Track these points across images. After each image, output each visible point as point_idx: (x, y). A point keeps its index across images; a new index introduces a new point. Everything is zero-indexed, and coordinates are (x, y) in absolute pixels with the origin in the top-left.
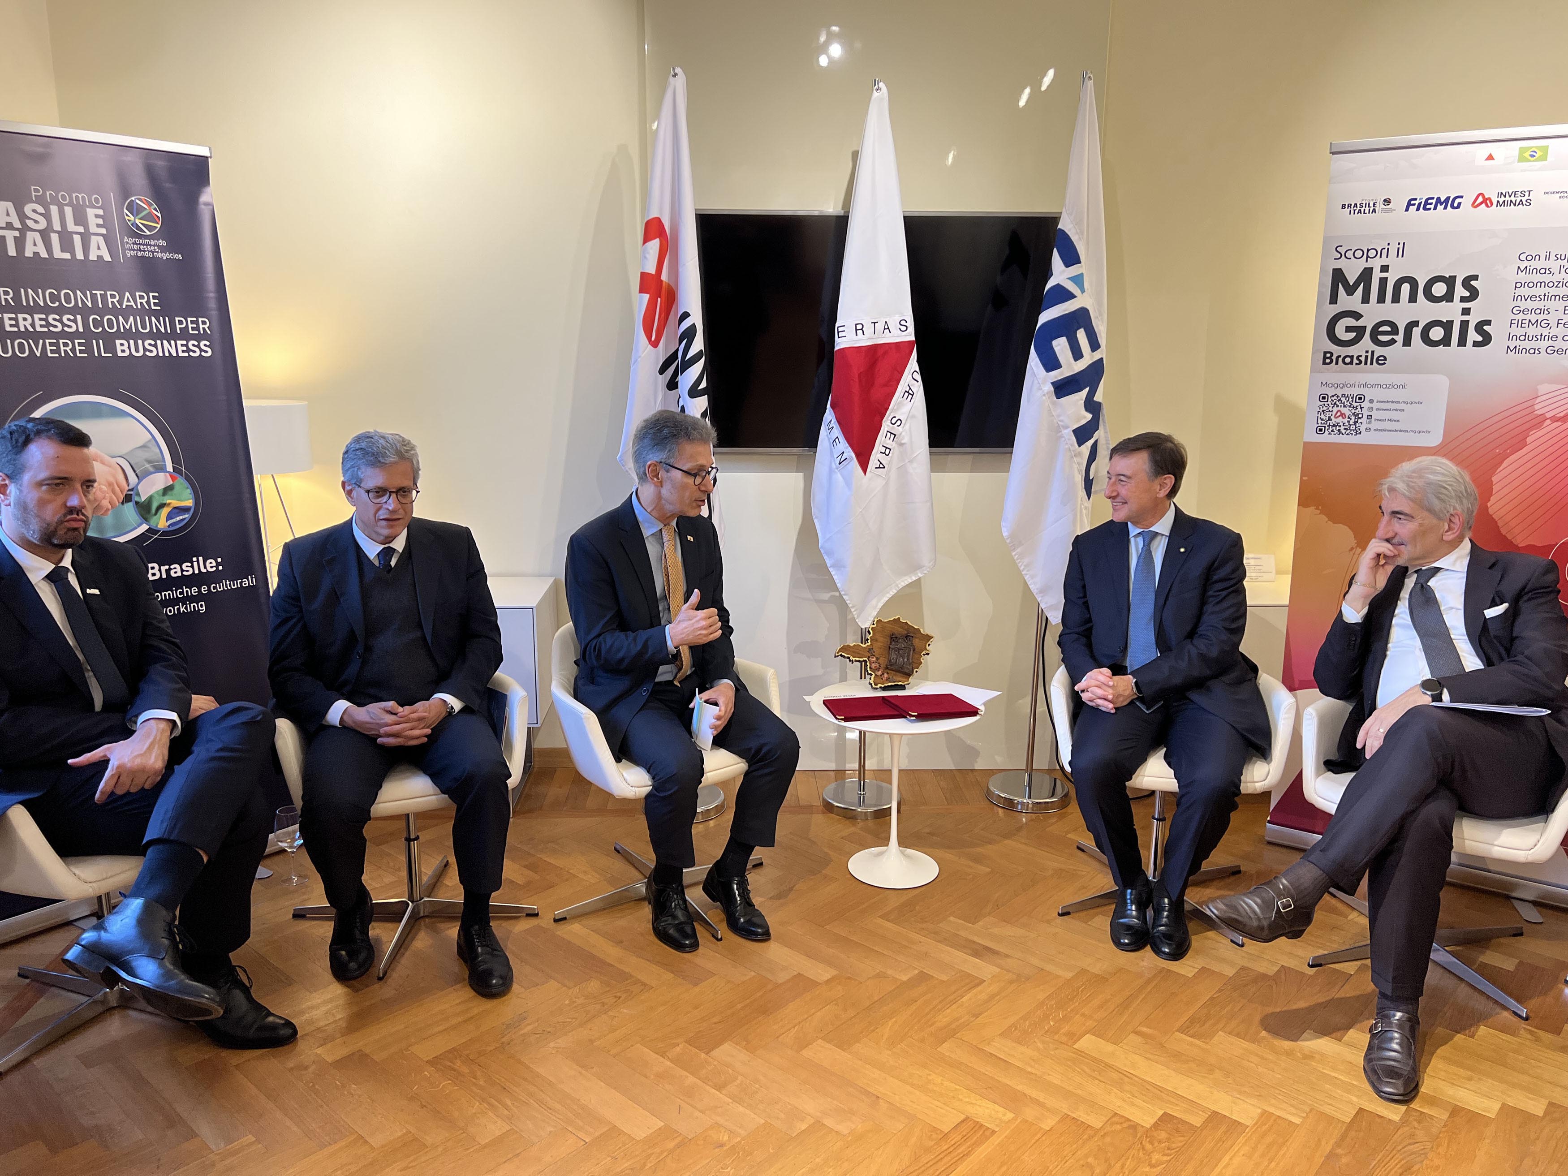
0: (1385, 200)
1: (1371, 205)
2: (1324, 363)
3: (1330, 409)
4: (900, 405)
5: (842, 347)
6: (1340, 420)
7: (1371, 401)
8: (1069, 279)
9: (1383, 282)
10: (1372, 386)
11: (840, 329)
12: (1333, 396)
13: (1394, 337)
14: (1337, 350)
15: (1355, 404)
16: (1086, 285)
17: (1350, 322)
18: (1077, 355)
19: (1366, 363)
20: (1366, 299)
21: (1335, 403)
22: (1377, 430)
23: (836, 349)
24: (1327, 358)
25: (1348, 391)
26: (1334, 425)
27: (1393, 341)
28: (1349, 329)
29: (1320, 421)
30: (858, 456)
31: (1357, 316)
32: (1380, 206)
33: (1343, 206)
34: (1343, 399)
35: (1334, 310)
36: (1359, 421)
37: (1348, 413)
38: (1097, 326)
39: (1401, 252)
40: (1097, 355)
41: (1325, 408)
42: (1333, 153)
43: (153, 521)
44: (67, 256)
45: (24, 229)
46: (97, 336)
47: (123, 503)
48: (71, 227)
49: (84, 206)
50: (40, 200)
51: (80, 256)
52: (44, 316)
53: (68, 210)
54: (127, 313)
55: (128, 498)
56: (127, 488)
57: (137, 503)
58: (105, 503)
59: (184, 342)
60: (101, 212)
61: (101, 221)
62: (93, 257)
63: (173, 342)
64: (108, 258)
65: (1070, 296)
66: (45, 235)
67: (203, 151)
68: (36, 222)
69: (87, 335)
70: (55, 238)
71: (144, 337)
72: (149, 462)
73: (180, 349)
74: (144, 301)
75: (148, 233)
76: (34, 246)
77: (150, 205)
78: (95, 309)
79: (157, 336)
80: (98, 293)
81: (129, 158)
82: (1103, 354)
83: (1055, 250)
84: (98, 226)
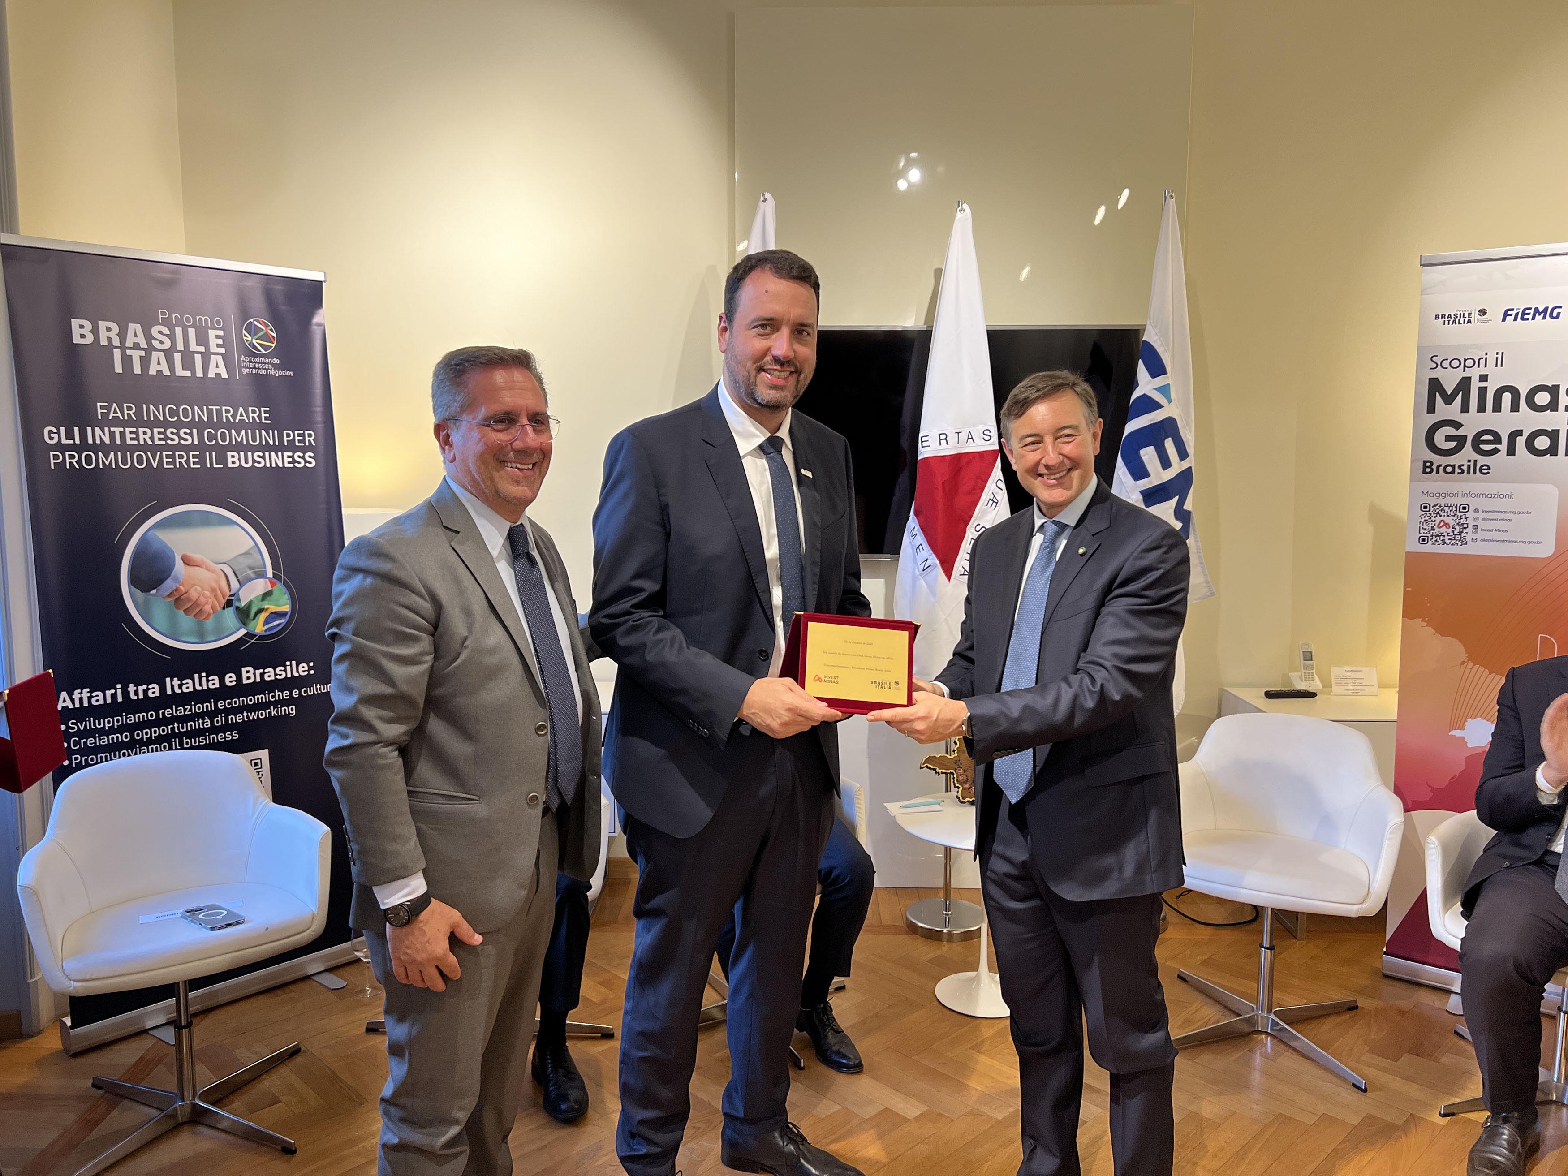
0: (1480, 311)
1: (1466, 315)
2: (1424, 472)
3: (1433, 519)
4: (984, 513)
5: (926, 456)
6: (1444, 530)
7: (1476, 511)
8: (1155, 389)
9: (1483, 392)
10: (1476, 496)
11: (924, 439)
12: (1435, 506)
13: (1498, 446)
14: (1437, 459)
15: (1459, 514)
16: (1173, 395)
17: (1450, 431)
18: (1166, 463)
19: (1469, 473)
20: (1465, 408)
21: (1438, 513)
22: (1484, 540)
23: (919, 458)
24: (1427, 468)
25: (1449, 500)
26: (1437, 536)
27: (1496, 451)
28: (1449, 438)
29: (1422, 531)
30: (942, 563)
31: (1457, 425)
32: (1475, 316)
33: (1437, 317)
34: (1446, 509)
35: (1433, 419)
36: (1465, 531)
37: (1452, 523)
38: (1185, 435)
39: (1500, 361)
40: (1185, 465)
41: (1427, 518)
42: (1424, 265)
43: (251, 625)
44: (188, 374)
45: (150, 349)
46: (210, 449)
47: (224, 608)
48: (193, 347)
49: (207, 328)
50: (167, 323)
51: (200, 373)
52: (162, 430)
53: (192, 332)
54: (239, 426)
55: (229, 603)
56: (229, 594)
57: (237, 608)
58: (208, 608)
59: (291, 454)
60: (221, 333)
61: (220, 342)
62: (211, 375)
63: (280, 454)
64: (225, 375)
65: (1157, 406)
66: (169, 354)
67: (317, 276)
68: (161, 342)
69: (202, 448)
70: (177, 357)
71: (254, 449)
72: (251, 568)
73: (286, 460)
74: (255, 416)
75: (264, 352)
76: (158, 365)
77: (266, 326)
78: (210, 424)
79: (267, 448)
80: (214, 408)
81: (251, 283)
82: (1191, 464)
83: (1140, 361)
84: (218, 346)
